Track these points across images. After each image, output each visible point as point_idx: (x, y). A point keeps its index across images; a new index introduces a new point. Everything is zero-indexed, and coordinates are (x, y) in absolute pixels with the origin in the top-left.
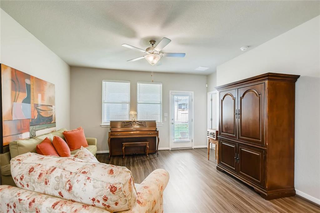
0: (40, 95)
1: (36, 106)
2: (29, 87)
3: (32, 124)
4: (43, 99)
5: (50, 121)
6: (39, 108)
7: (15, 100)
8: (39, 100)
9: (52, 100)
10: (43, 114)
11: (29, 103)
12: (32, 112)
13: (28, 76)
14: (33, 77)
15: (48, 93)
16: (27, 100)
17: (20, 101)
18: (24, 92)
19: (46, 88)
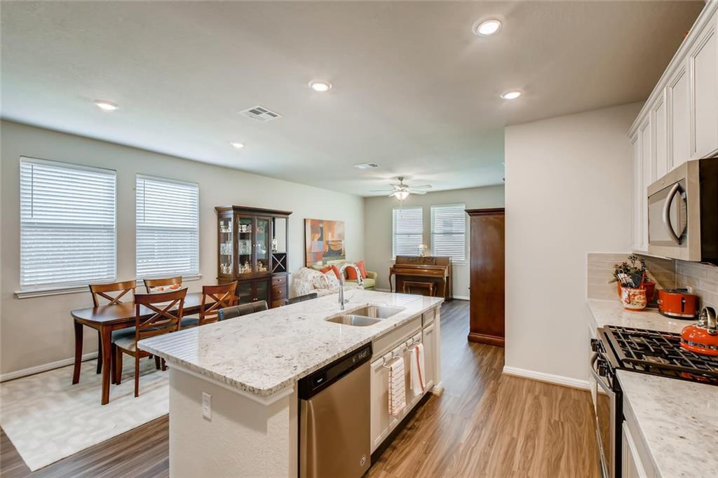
0: (330, 234)
1: (327, 242)
2: (322, 228)
3: (324, 256)
4: (333, 236)
5: (339, 254)
6: (330, 243)
7: (313, 240)
8: (329, 237)
9: (342, 236)
10: (333, 248)
11: (322, 240)
12: (324, 247)
13: (321, 221)
14: (325, 221)
15: (338, 230)
16: (321, 239)
17: (316, 240)
18: (318, 233)
19: (336, 226)
